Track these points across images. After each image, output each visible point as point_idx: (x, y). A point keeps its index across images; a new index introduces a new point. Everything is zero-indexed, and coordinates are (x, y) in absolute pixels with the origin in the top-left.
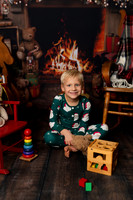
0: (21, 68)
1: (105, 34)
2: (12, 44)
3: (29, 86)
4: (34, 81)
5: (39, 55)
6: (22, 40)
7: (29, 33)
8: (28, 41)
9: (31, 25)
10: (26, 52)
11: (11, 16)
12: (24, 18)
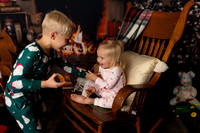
1: (106, 19)
6: (31, 24)
7: (36, 18)
8: (36, 25)
9: (38, 11)
10: (35, 35)
12: (32, 4)
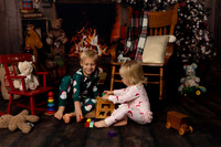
0: (49, 52)
2: (42, 32)
3: (57, 67)
4: (61, 63)
5: (65, 41)
6: (51, 29)
7: (56, 23)
8: (55, 30)
9: (58, 17)
10: (54, 39)
11: (41, 10)
12: (53, 11)
